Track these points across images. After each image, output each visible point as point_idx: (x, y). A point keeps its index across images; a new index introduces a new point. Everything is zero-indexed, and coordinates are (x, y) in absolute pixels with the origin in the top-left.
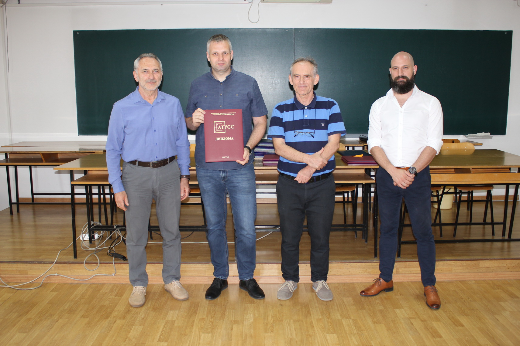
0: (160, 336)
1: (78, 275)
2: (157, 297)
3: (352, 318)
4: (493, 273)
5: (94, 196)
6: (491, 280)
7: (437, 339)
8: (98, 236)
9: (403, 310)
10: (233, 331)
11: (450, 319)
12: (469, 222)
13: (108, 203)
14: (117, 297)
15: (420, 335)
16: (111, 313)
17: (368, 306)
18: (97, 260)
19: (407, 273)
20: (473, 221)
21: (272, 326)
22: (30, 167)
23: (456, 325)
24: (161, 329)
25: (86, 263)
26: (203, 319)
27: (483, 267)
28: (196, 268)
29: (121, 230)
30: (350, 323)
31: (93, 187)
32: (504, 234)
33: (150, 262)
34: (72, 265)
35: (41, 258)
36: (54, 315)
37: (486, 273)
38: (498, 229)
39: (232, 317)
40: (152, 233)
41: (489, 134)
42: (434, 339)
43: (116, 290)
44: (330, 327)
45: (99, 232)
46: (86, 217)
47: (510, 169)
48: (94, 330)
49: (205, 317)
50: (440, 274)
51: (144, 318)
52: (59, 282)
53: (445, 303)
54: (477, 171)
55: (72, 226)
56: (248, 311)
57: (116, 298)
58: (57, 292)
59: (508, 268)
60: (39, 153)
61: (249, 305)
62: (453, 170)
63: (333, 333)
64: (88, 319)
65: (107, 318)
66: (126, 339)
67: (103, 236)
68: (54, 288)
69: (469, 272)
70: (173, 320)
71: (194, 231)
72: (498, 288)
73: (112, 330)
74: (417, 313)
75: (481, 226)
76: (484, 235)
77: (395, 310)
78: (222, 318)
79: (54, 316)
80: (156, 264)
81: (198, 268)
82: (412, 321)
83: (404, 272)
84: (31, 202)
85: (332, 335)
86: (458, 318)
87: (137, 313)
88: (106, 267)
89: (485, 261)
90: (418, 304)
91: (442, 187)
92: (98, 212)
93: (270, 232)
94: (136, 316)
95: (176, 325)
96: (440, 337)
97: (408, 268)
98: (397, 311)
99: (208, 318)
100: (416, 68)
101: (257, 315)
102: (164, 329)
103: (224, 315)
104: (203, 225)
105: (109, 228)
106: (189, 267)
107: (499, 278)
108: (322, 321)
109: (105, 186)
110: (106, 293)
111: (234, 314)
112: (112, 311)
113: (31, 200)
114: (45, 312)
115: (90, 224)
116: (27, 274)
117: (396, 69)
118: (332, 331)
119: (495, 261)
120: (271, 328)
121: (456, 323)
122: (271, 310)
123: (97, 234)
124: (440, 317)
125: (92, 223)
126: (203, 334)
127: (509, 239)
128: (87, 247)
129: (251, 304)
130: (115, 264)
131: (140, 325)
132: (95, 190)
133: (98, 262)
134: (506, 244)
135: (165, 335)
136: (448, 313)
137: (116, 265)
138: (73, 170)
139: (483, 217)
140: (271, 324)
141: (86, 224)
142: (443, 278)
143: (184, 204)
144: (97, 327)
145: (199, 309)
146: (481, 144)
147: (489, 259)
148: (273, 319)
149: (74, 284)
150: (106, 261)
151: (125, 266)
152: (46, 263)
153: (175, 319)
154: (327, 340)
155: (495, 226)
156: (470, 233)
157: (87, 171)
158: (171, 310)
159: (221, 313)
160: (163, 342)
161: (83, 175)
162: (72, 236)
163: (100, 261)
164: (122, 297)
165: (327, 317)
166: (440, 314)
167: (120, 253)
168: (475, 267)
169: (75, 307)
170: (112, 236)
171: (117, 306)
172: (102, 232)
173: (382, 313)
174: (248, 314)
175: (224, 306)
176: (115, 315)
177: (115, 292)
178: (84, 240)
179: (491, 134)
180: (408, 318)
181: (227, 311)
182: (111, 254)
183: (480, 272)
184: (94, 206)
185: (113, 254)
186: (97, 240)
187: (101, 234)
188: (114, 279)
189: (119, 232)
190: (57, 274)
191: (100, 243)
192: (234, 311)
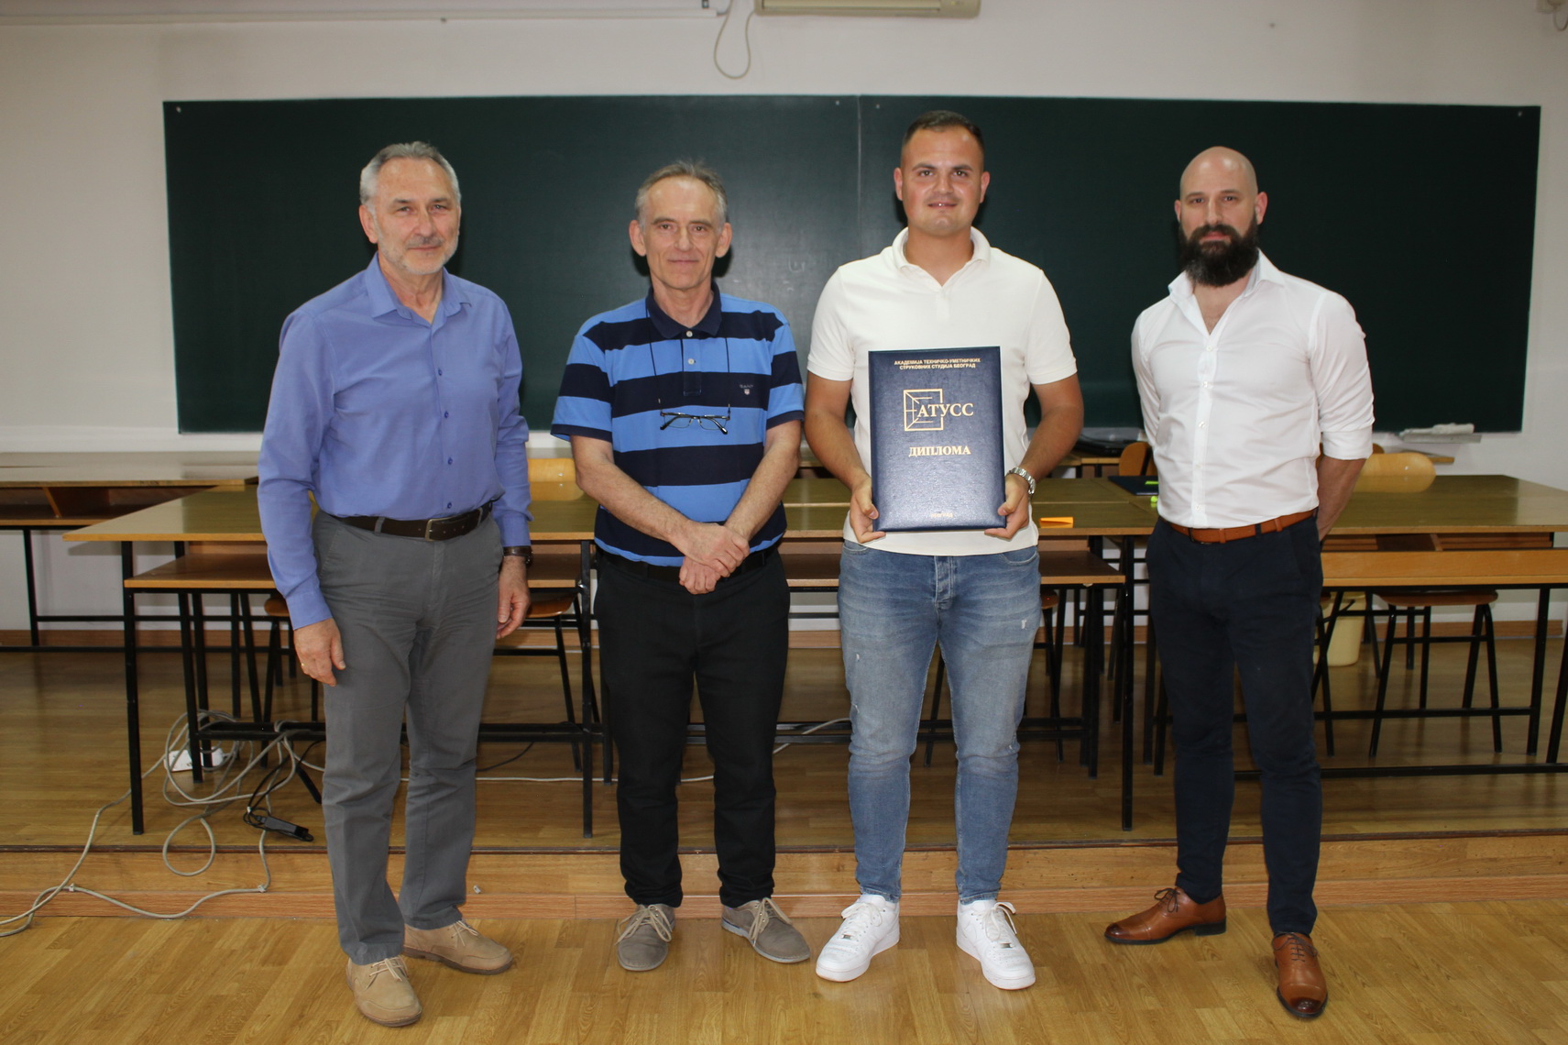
5: (209, 626)
8: (224, 755)
9: (1223, 1010)
12: (1418, 706)
13: (262, 650)
14: (268, 968)
16: (239, 1027)
17: (1106, 996)
18: (208, 838)
20: (1430, 705)
22: (27, 531)
25: (171, 849)
27: (1478, 860)
28: (534, 866)
29: (291, 739)
31: (205, 597)
32: (1532, 750)
34: (126, 859)
36: (45, 1033)
37: (1487, 878)
38: (1515, 730)
39: (650, 1038)
41: (1469, 427)
43: (266, 941)
45: (225, 742)
46: (179, 699)
47: (1551, 536)
49: (557, 1038)
50: (1339, 883)
52: (80, 914)
53: (1364, 984)
54: (1454, 543)
55: (126, 724)
56: (704, 1015)
57: (263, 969)
58: (69, 947)
59: (1561, 863)
60: (41, 488)
61: (706, 994)
62: (1374, 541)
67: (238, 755)
68: (62, 935)
69: (1432, 877)
71: (533, 740)
72: (1532, 931)
74: (1271, 1023)
75: (1457, 720)
76: (1465, 749)
77: (1197, 1010)
81: (543, 866)
84: (29, 644)
87: (328, 1024)
88: (237, 862)
89: (1484, 839)
91: (1334, 596)
92: (230, 677)
93: (782, 744)
94: (324, 1037)
97: (1235, 864)
98: (1206, 1015)
100: (1263, 201)
101: (733, 1033)
103: (624, 1032)
104: (563, 723)
105: (260, 729)
106: (512, 863)
110: (233, 952)
111: (655, 1026)
112: (245, 1019)
113: (30, 638)
115: (196, 718)
117: (1198, 201)
119: (1518, 839)
122: (782, 1014)
123: (219, 751)
127: (1550, 764)
128: (183, 794)
129: (714, 993)
130: (265, 852)
132: (216, 607)
133: (210, 847)
134: (1541, 780)
136: (1377, 1024)
137: (271, 857)
138: (131, 543)
139: (1462, 690)
141: (181, 717)
143: (506, 651)
145: (537, 1011)
146: (1450, 461)
147: (1498, 832)
149: (130, 920)
150: (239, 845)
151: (299, 860)
152: (37, 851)
156: (1420, 744)
157: (187, 545)
158: (444, 1015)
159: (613, 1023)
161: (172, 558)
163: (215, 843)
164: (286, 967)
166: (1350, 1026)
167: (285, 816)
168: (1452, 860)
169: (123, 1001)
170: (266, 755)
171: (263, 1000)
172: (235, 743)
173: (1154, 1021)
174: (703, 1029)
175: (624, 1000)
176: (253, 1033)
177: (264, 947)
178: (174, 770)
179: (1476, 430)
180: (1242, 1040)
181: (634, 1016)
182: (255, 822)
183: (1467, 876)
184: (210, 657)
185: (263, 820)
186: (218, 772)
187: (233, 752)
188: (263, 902)
189: (286, 744)
190: (76, 885)
191: (228, 778)
192: (656, 1016)
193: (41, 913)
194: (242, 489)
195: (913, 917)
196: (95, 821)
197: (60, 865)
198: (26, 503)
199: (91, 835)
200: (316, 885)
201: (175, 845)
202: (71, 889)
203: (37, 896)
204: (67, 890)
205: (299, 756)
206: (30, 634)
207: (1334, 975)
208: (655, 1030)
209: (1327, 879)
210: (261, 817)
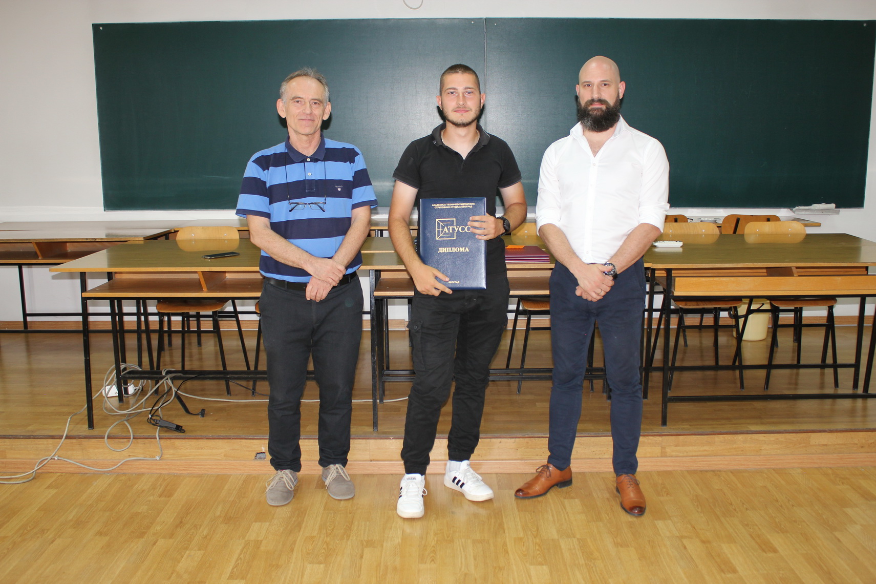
0: (233, 569)
1: (95, 458)
2: (233, 499)
3: (578, 536)
4: (835, 455)
5: (126, 318)
6: (831, 468)
7: (728, 576)
8: (135, 388)
9: (669, 521)
10: (363, 560)
11: (754, 539)
12: (795, 362)
13: (154, 331)
14: (163, 499)
15: (697, 567)
16: (149, 527)
17: (608, 515)
18: (129, 431)
19: (681, 455)
20: (802, 362)
21: (434, 551)
22: (20, 266)
23: (763, 550)
24: (236, 556)
25: (108, 438)
26: (312, 538)
27: (817, 445)
29: (173, 379)
30: (574, 545)
31: (123, 301)
32: (855, 385)
33: (222, 435)
34: (85, 442)
35: (32, 428)
36: (48, 530)
37: (821, 455)
38: (846, 376)
39: (364, 533)
40: (231, 383)
41: (833, 205)
42: (723, 575)
43: (161, 485)
44: (538, 552)
45: (136, 381)
46: (111, 356)
47: (867, 268)
48: (117, 558)
49: (315, 533)
50: (740, 457)
51: (206, 536)
52: (61, 472)
53: (747, 509)
54: (806, 272)
55: (84, 371)
57: (160, 499)
58: (57, 488)
59: (862, 447)
60: (31, 243)
62: (765, 271)
63: (541, 564)
64: (107, 538)
65: (141, 535)
66: (172, 573)
67: (142, 388)
68: (52, 482)
69: (792, 454)
70: (260, 539)
72: (843, 483)
73: (148, 558)
74: (694, 528)
75: (818, 371)
76: (822, 386)
77: (655, 521)
78: (345, 536)
79: (48, 533)
80: (233, 439)
82: (686, 542)
83: (674, 454)
84: (22, 329)
85: (539, 567)
86: (769, 537)
87: (195, 526)
88: (144, 444)
89: (820, 434)
90: (698, 511)
91: (747, 301)
92: (136, 347)
94: (193, 532)
95: (262, 548)
96: (734, 571)
97: (683, 446)
98: (660, 524)
99: (320, 537)
100: (623, 86)
102: (242, 556)
103: (350, 530)
105: (154, 374)
107: (846, 464)
108: (524, 543)
109: (147, 301)
110: (143, 490)
111: (367, 528)
112: (152, 524)
113: (23, 325)
114: (32, 525)
115: (120, 368)
116: (5, 458)
117: (588, 86)
118: (540, 559)
119: (839, 434)
120: (432, 555)
121: (764, 547)
122: (434, 522)
123: (132, 385)
124: (736, 535)
125: (122, 366)
126: (309, 565)
127: (864, 394)
128: (114, 409)
130: (160, 438)
131: (199, 550)
132: (129, 308)
133: (130, 436)
134: (859, 402)
135: (242, 566)
136: (750, 528)
137: (163, 441)
138: (85, 273)
139: (821, 354)
140: (433, 547)
141: (112, 368)
142: (744, 465)
144: (122, 551)
145: (305, 520)
146: (819, 225)
147: (827, 430)
148: (436, 539)
149: (88, 475)
150: (145, 435)
151: (177, 443)
152: (38, 438)
153: (262, 539)
154: (530, 577)
155: (840, 370)
156: (796, 384)
157: (113, 274)
158: (256, 522)
159: (345, 526)
160: (236, 579)
161: (106, 281)
162: (85, 389)
163: (133, 433)
164: (172, 498)
165: (533, 535)
167: (170, 420)
168: (803, 445)
169: (87, 515)
170: (158, 388)
171: (161, 515)
172: (141, 381)
173: (632, 527)
174: (393, 528)
175: (351, 514)
176: (156, 530)
177: (160, 488)
178: (108, 396)
179: (836, 207)
180: (677, 536)
181: (356, 523)
182: (154, 422)
183: (811, 454)
184: (127, 336)
185: (158, 422)
186: (132, 397)
187: (140, 386)
188: (159, 465)
189: (170, 382)
190: (59, 456)
191: (137, 401)
192: (368, 523)
193: (40, 471)
194: (142, 242)
195: (508, 474)
196: (68, 422)
197: (50, 445)
198: (21, 250)
199: (66, 430)
200: (186, 456)
201: (111, 435)
202: (56, 459)
203: (37, 462)
204: (54, 459)
205: (176, 388)
206: (23, 323)
207: (732, 504)
208: (367, 530)
209: (733, 455)
210: (157, 420)
